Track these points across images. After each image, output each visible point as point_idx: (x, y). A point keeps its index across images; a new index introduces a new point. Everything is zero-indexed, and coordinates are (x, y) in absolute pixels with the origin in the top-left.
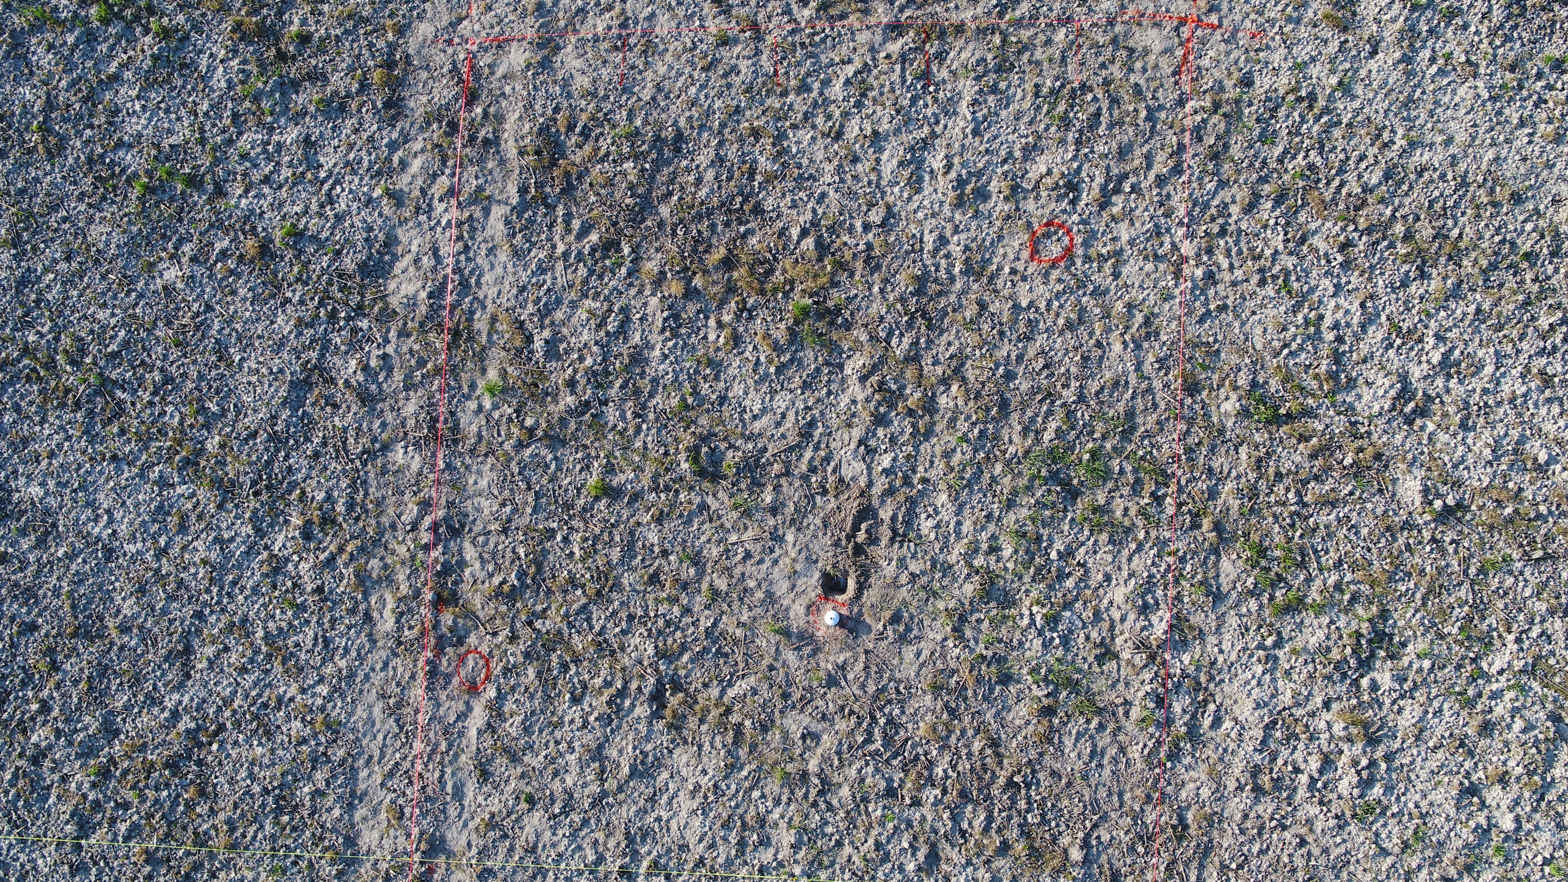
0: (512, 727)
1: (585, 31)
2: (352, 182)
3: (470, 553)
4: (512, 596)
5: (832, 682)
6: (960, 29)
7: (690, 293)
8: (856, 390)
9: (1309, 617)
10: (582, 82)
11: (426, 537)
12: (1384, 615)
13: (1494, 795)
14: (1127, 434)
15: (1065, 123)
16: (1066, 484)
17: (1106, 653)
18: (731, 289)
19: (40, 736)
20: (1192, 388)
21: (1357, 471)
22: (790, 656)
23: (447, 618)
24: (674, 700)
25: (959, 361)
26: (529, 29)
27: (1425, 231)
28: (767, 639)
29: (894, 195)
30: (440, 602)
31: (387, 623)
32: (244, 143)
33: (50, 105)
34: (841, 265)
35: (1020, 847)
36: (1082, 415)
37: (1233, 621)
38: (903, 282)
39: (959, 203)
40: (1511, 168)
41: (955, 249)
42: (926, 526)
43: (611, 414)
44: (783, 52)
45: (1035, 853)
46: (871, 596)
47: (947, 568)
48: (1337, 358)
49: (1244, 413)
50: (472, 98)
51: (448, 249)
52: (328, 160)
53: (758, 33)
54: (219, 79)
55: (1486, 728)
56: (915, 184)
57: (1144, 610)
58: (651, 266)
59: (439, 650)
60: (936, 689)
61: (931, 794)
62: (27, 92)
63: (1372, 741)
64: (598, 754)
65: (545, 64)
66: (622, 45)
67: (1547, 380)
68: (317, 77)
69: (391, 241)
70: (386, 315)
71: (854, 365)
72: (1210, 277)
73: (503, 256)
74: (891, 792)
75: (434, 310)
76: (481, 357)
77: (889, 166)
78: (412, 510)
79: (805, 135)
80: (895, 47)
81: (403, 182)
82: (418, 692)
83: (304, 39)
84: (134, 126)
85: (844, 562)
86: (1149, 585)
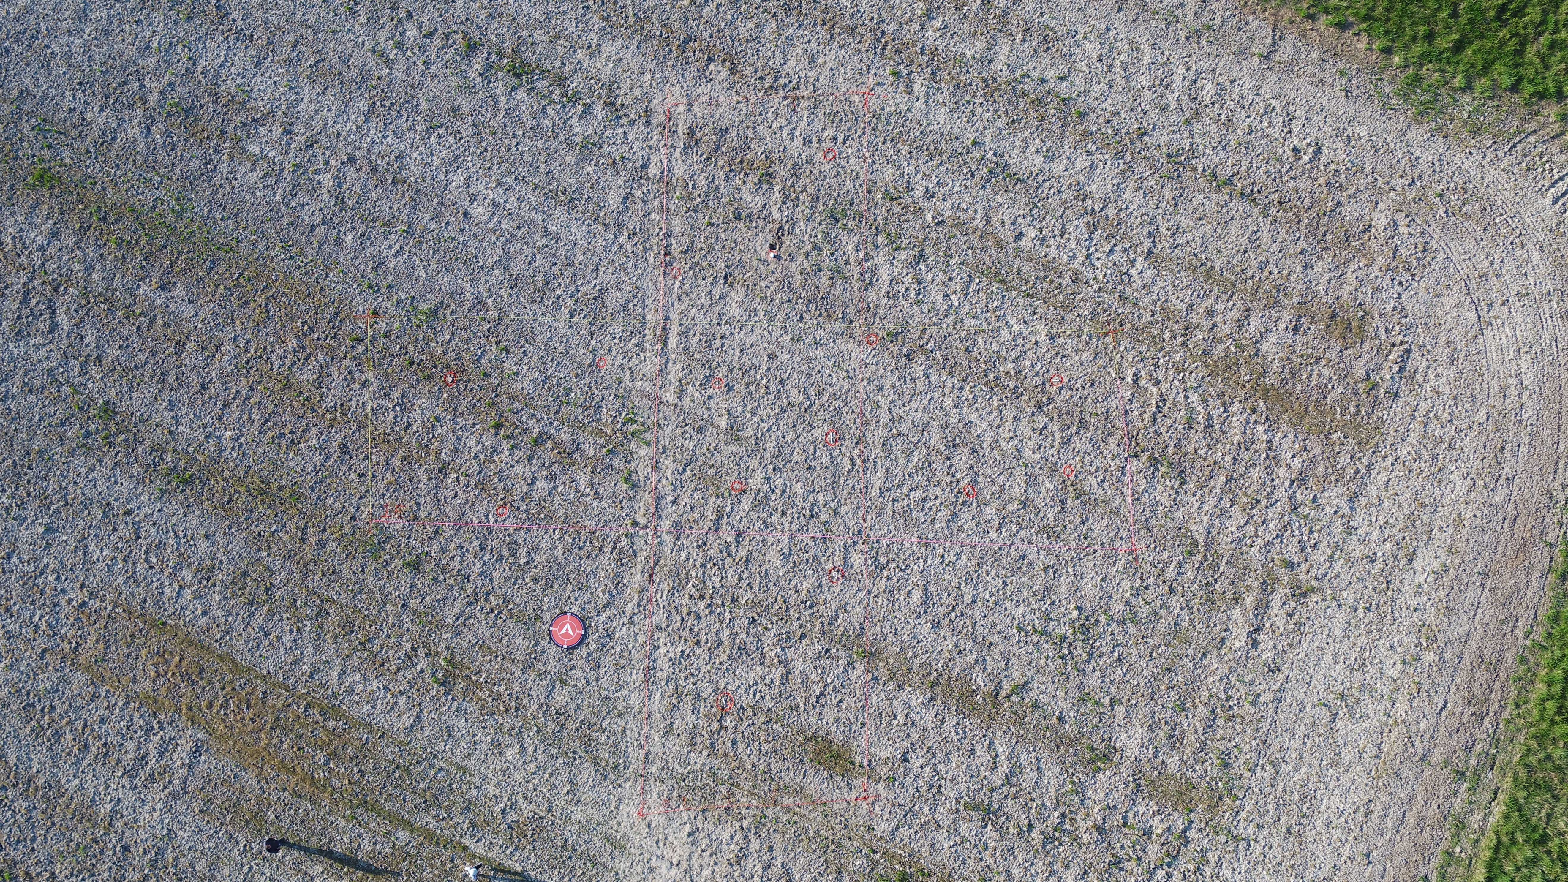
0: (687, 287)
1: (700, 101)
2: (637, 143)
3: (673, 242)
4: (685, 252)
5: (773, 273)
6: (803, 97)
7: (731, 170)
8: (777, 194)
9: (902, 252)
10: (699, 115)
11: (661, 237)
12: (922, 250)
13: (953, 297)
14: (851, 205)
15: (833, 121)
16: (835, 218)
17: (847, 263)
18: (742, 169)
19: (558, 292)
20: (869, 192)
21: (915, 212)
22: (761, 266)
23: (668, 259)
24: (730, 279)
25: (806, 186)
26: (685, 100)
27: (932, 148)
28: (755, 262)
29: (786, 143)
30: (666, 254)
31: (651, 260)
32: (607, 133)
33: (554, 125)
34: (772, 162)
35: (825, 314)
36: (839, 200)
37: (881, 253)
38: (789, 166)
39: (804, 144)
40: (956, 130)
41: (803, 156)
42: (797, 230)
43: (711, 203)
44: (756, 104)
45: (828, 316)
46: (783, 250)
47: (803, 242)
48: (908, 182)
49: (883, 198)
50: (670, 120)
51: (665, 161)
52: (631, 137)
53: (748, 101)
54: (600, 117)
55: (950, 279)
56: (792, 139)
57: (857, 251)
58: (720, 163)
59: (666, 267)
60: (801, 274)
61: (800, 301)
62: (546, 121)
63: (920, 283)
64: (710, 293)
65: (689, 110)
66: (710, 104)
67: (967, 187)
68: (625, 115)
69: (649, 159)
70: (648, 179)
71: (777, 189)
72: (873, 162)
73: (680, 162)
74: (789, 301)
75: (662, 177)
76: (674, 189)
77: (785, 135)
78: (657, 230)
79: (761, 127)
80: (785, 103)
81: (651, 143)
82: (661, 278)
83: (623, 105)
84: (576, 131)
85: (775, 240)
86: (858, 245)
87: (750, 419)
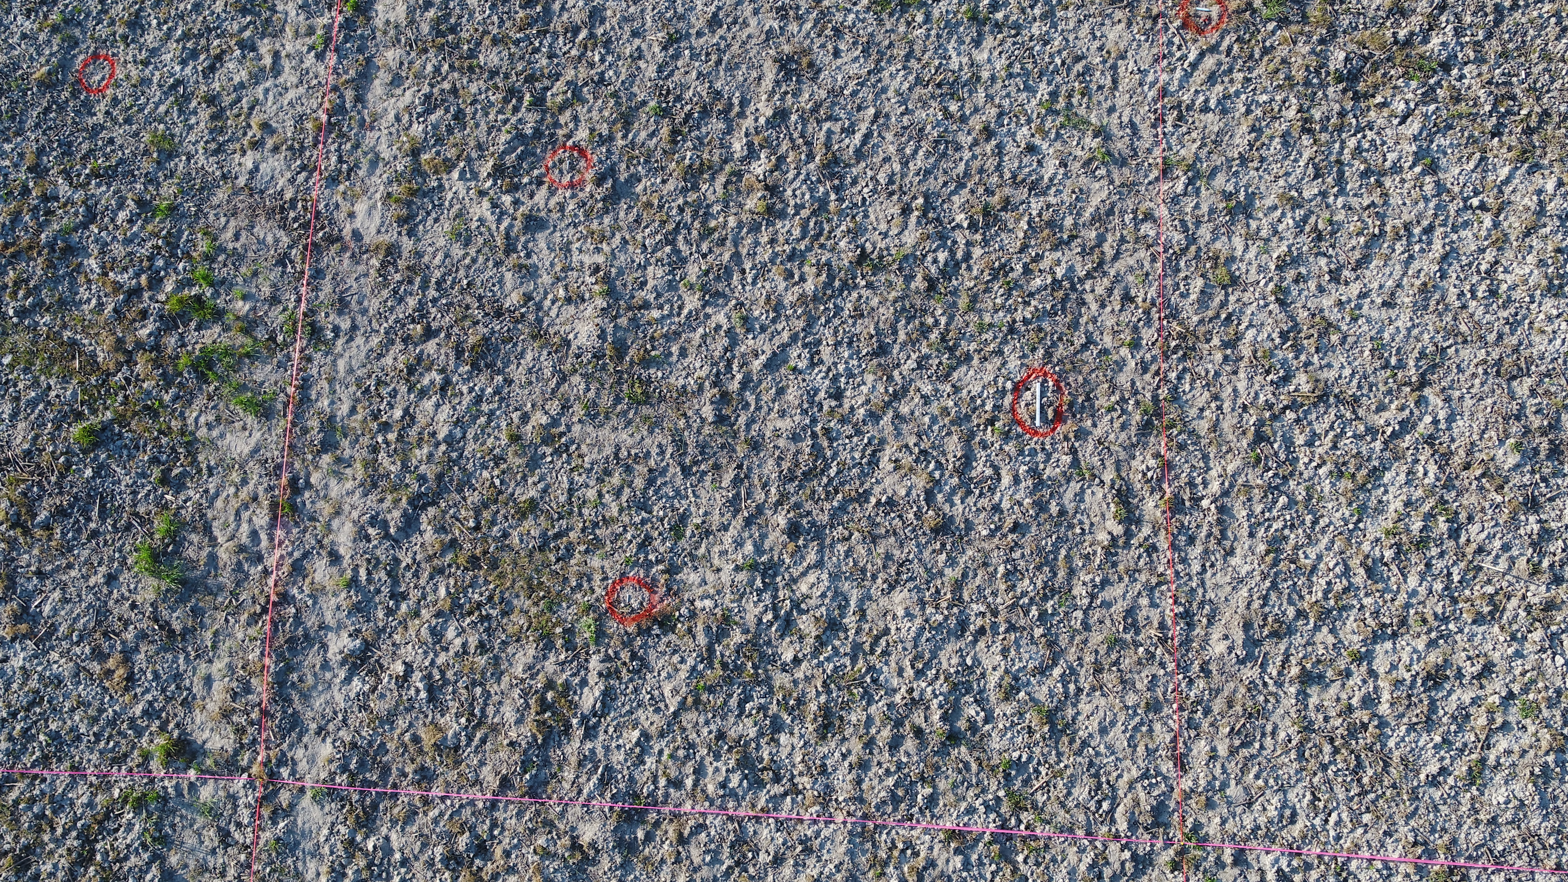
87: (695, 319)
